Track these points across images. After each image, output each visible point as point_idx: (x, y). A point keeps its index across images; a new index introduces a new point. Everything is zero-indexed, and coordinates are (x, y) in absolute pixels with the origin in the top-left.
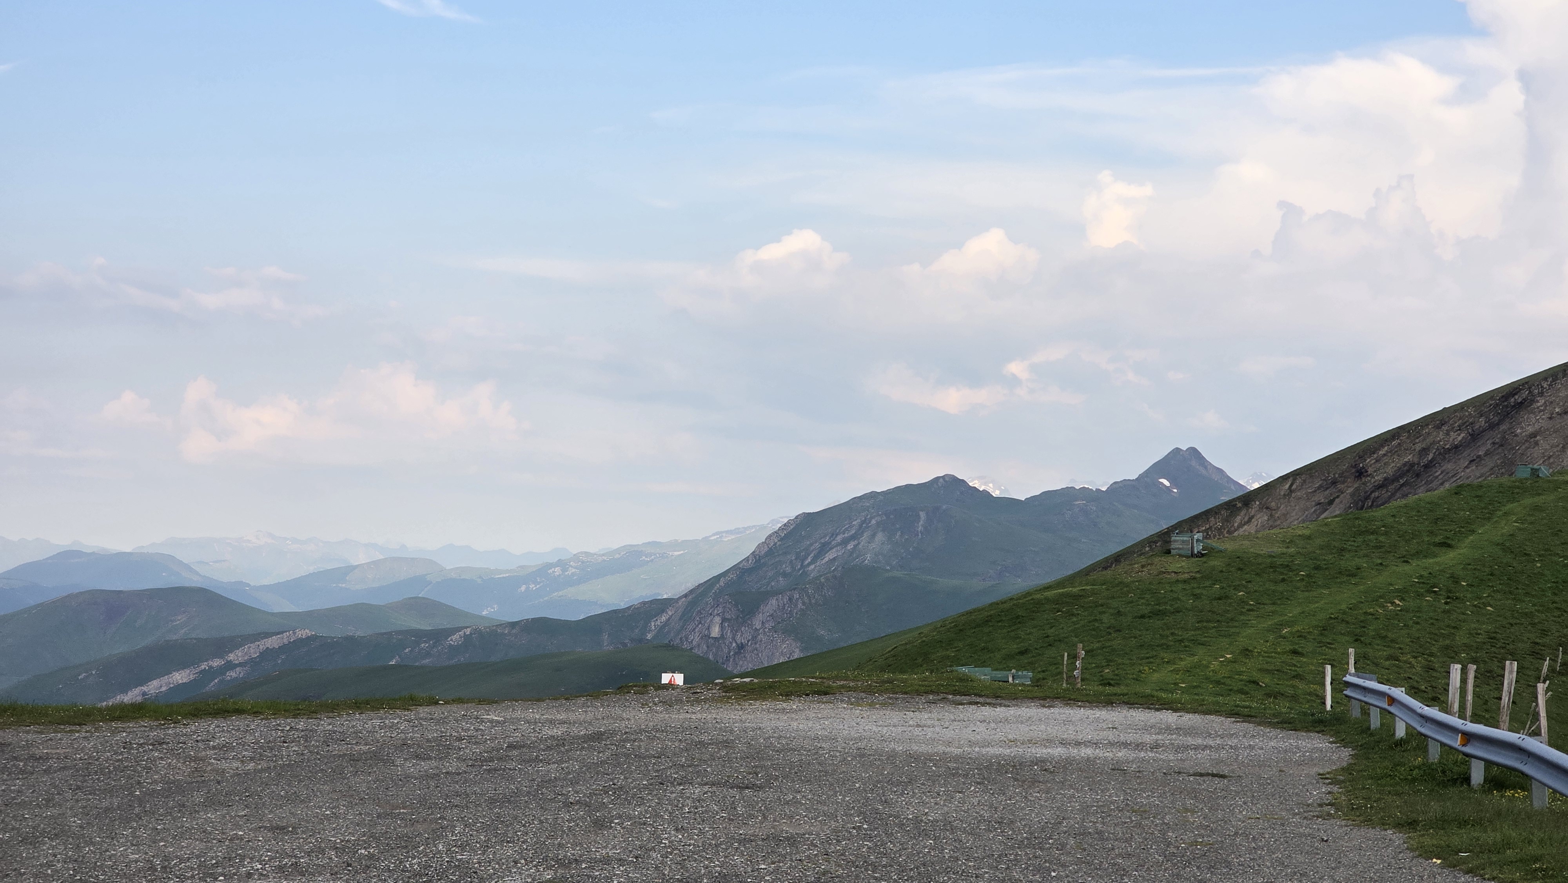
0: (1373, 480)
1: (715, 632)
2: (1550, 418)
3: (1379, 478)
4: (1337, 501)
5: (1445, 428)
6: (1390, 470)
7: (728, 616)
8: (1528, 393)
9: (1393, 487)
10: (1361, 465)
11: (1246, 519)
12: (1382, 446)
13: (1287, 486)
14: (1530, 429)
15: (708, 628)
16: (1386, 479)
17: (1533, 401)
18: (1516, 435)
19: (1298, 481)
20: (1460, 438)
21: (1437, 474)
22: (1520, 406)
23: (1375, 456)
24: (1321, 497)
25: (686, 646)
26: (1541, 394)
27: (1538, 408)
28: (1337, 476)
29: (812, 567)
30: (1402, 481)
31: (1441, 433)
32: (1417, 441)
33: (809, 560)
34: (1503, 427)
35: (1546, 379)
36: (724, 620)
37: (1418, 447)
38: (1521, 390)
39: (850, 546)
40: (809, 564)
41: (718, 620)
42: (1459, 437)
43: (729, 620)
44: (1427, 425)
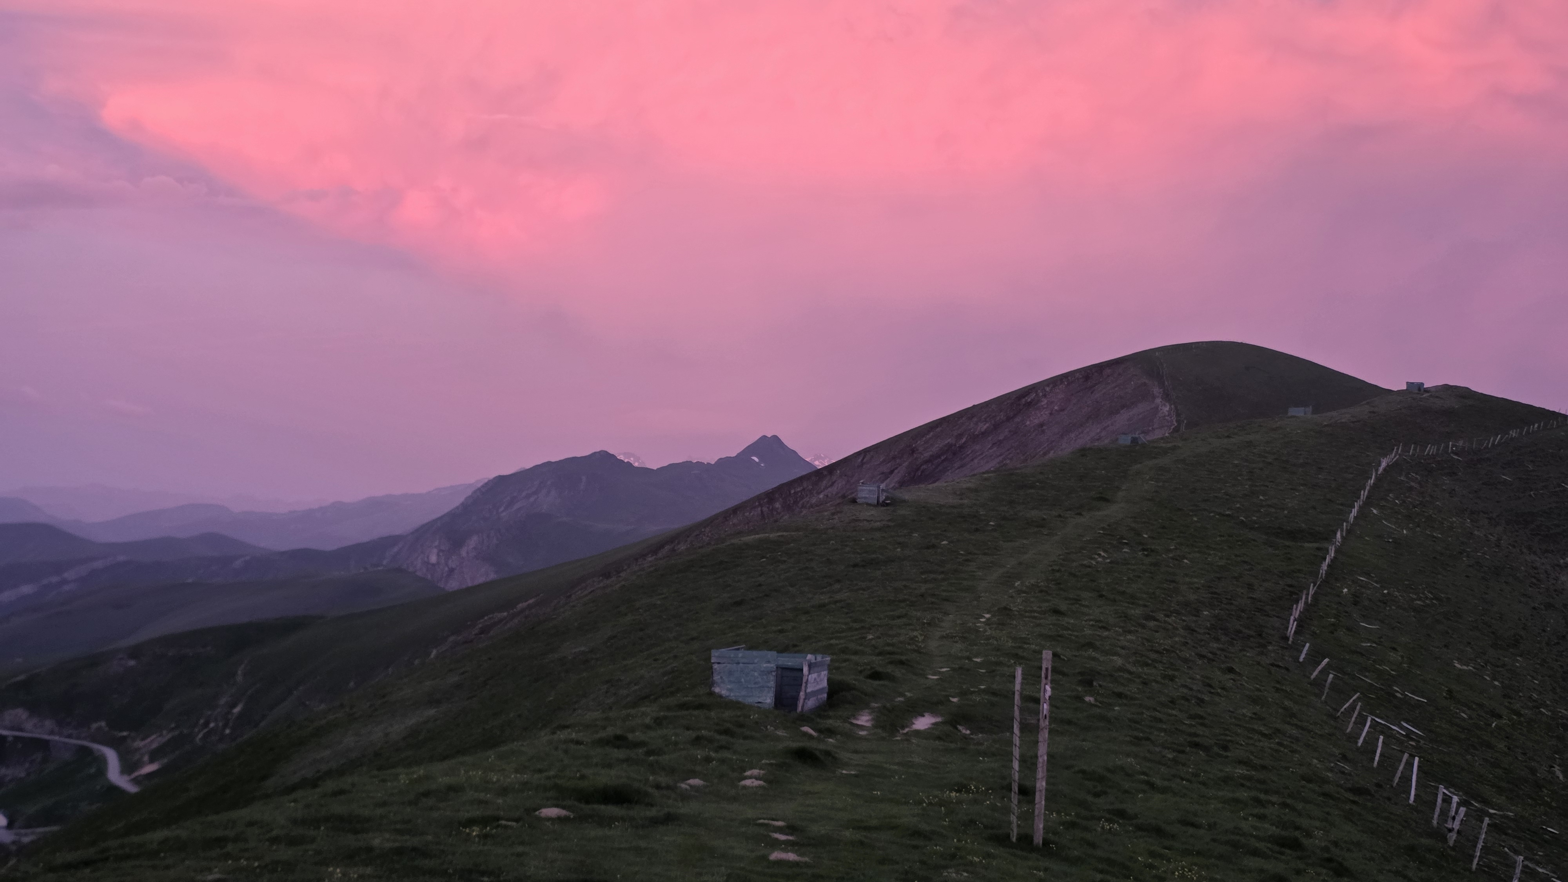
0: (922, 457)
1: (433, 559)
2: (1051, 414)
4: (896, 471)
5: (975, 419)
7: (443, 548)
8: (1035, 396)
9: (937, 461)
10: (914, 446)
11: (830, 483)
12: (929, 432)
13: (860, 460)
14: (1036, 421)
15: (428, 557)
16: (931, 456)
17: (1039, 401)
18: (1026, 426)
19: (868, 457)
20: (985, 427)
21: (968, 453)
22: (1029, 404)
23: (924, 439)
24: (885, 468)
25: (411, 569)
26: (1045, 396)
27: (1042, 406)
28: (896, 453)
29: (504, 514)
30: (943, 458)
31: (972, 424)
32: (954, 428)
33: (502, 509)
34: (1018, 419)
35: (1048, 385)
36: (440, 551)
37: (955, 433)
38: (1030, 393)
39: (532, 499)
40: (503, 511)
41: (435, 551)
42: (983, 427)
43: (443, 551)
44: (962, 417)
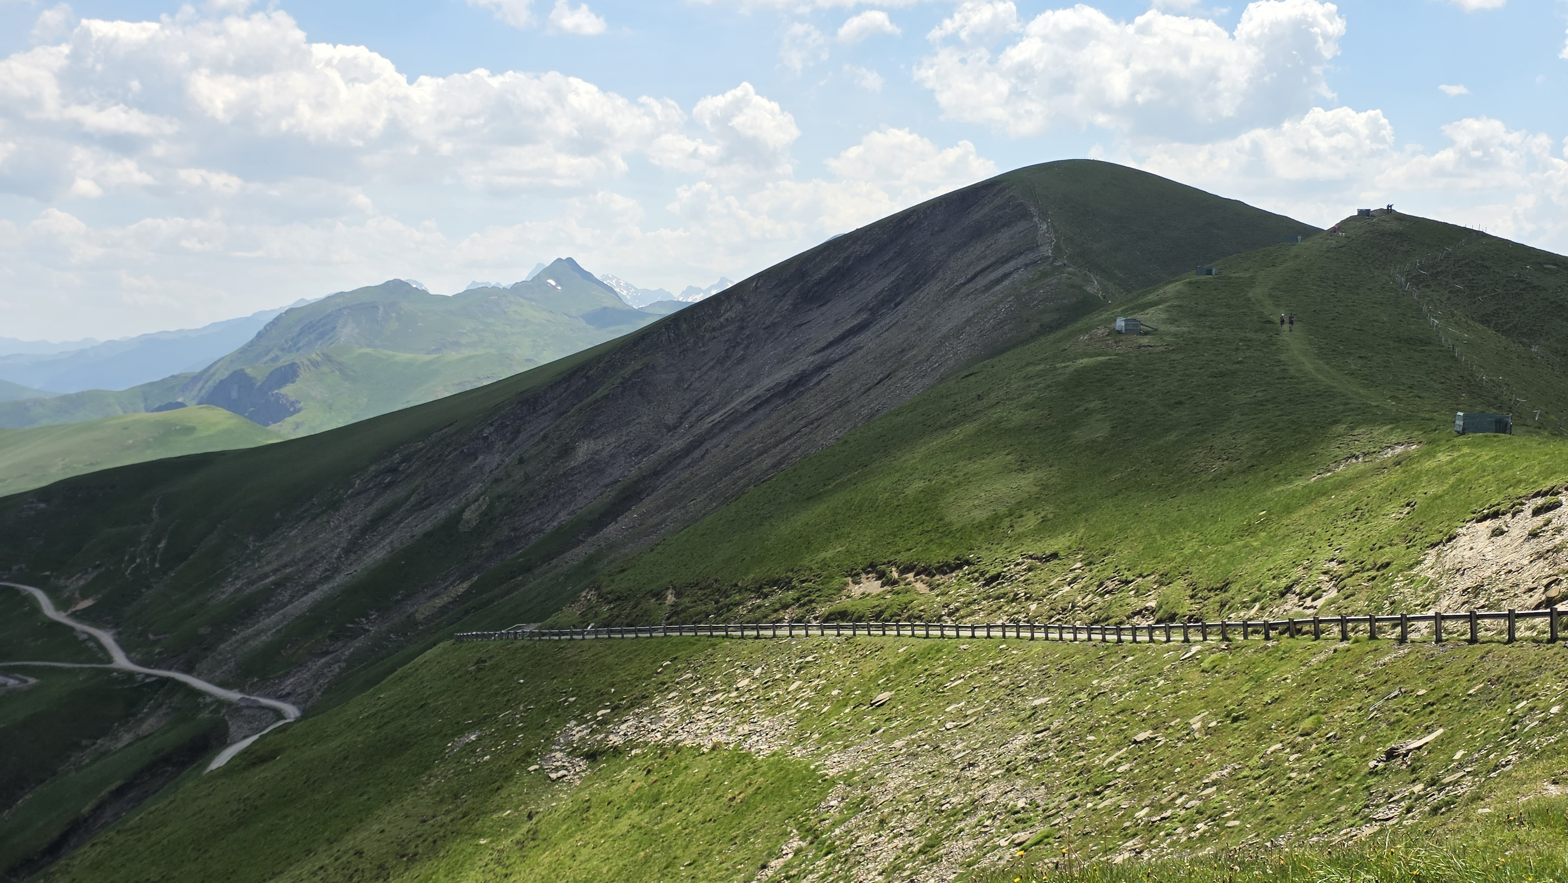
0: (812, 279)
2: (932, 235)
3: (817, 277)
4: (788, 294)
5: (859, 242)
6: (824, 272)
7: (243, 384)
10: (804, 269)
12: (817, 255)
13: (754, 284)
16: (821, 278)
17: (920, 223)
19: (762, 281)
20: (870, 249)
22: (911, 226)
23: (813, 262)
26: (925, 218)
27: (924, 227)
28: (785, 278)
31: (857, 246)
32: (840, 251)
35: (926, 208)
36: (240, 386)
37: (843, 255)
38: (910, 215)
42: (868, 249)
43: (244, 386)
